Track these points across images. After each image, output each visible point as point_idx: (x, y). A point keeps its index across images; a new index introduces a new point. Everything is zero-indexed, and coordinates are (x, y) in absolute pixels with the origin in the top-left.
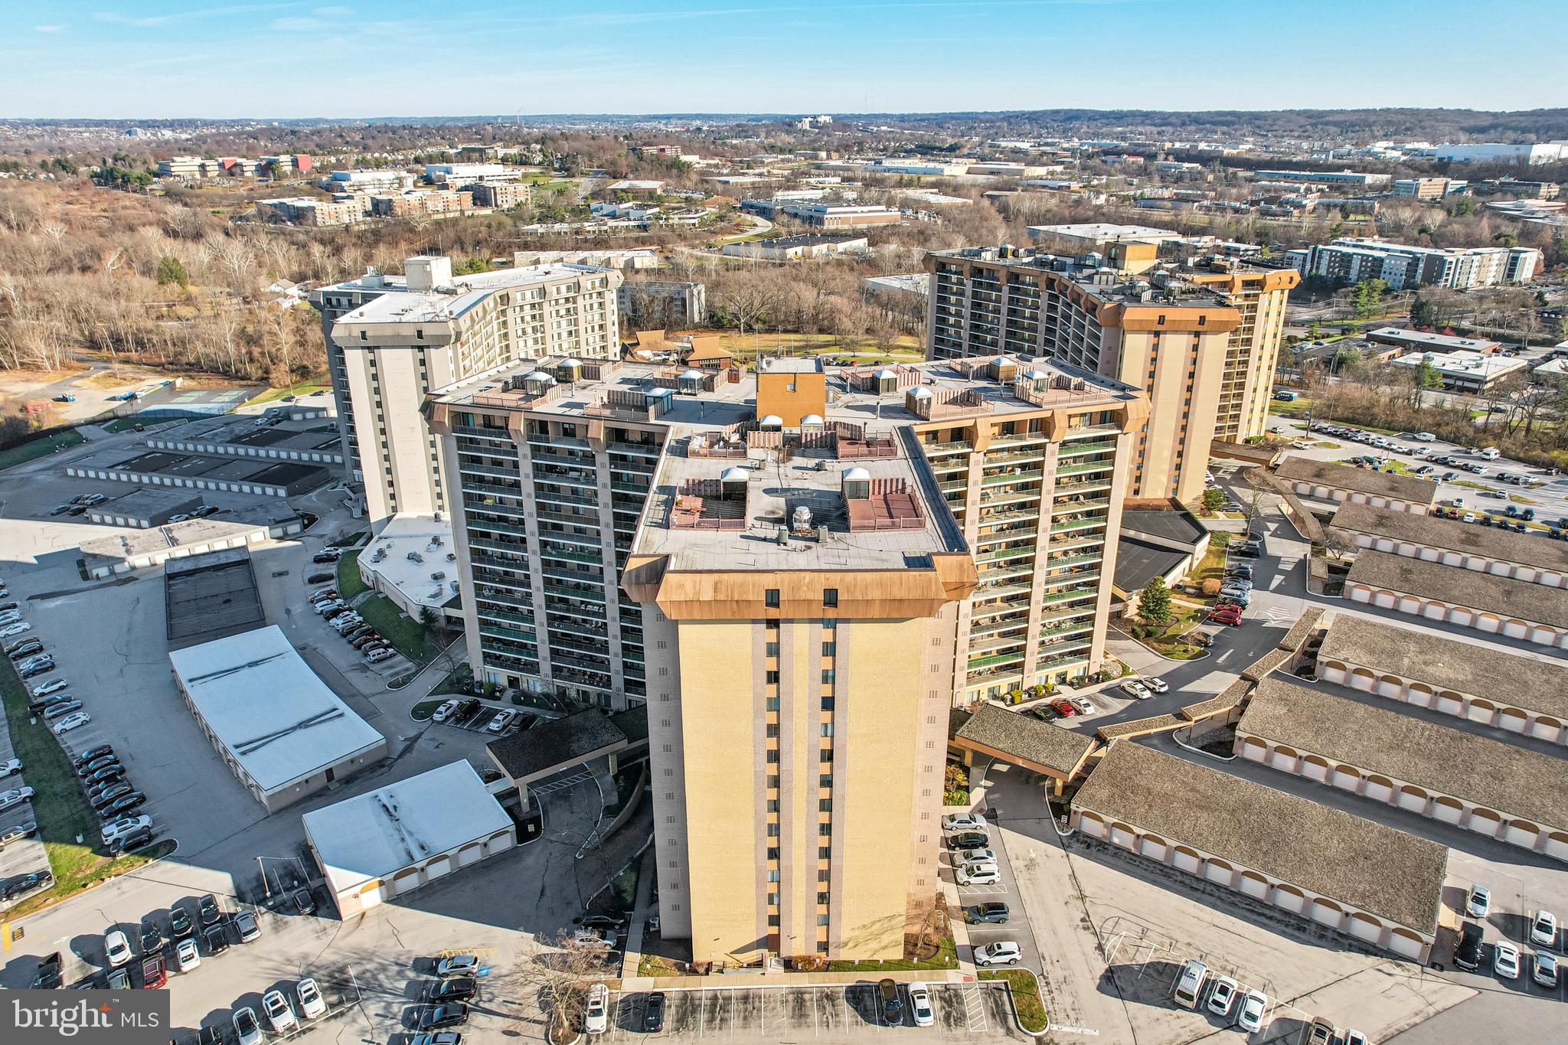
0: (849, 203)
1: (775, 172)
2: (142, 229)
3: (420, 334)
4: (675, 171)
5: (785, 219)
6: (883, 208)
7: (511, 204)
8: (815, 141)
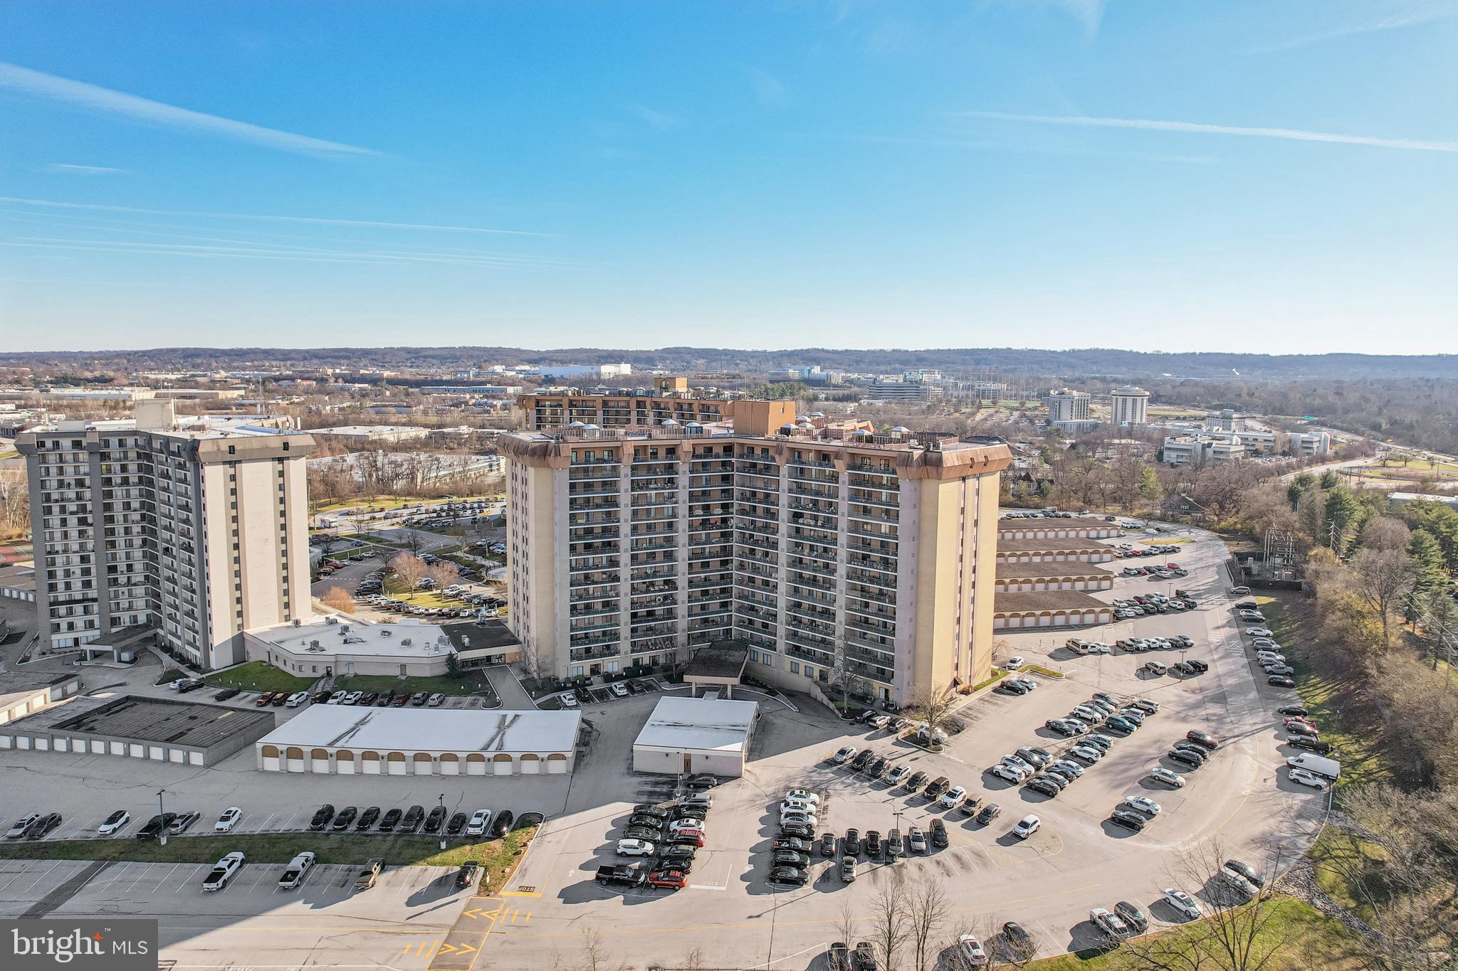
3: (286, 446)
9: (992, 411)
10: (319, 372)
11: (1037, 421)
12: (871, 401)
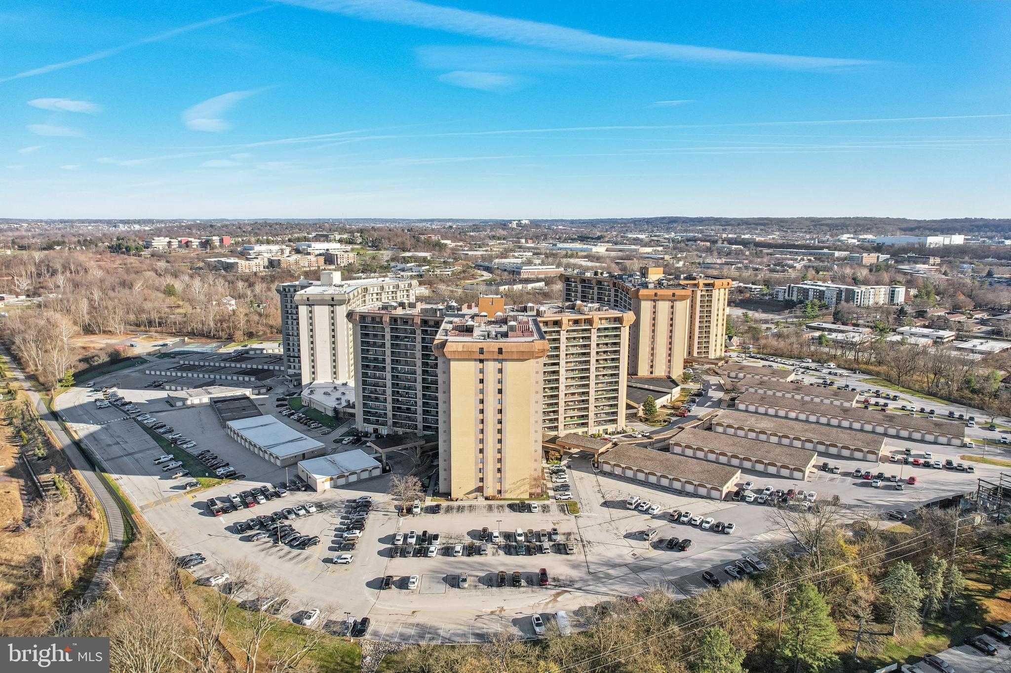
0: (535, 265)
1: (495, 249)
2: (144, 273)
3: (333, 299)
4: (437, 248)
5: (499, 272)
6: (554, 267)
7: (346, 263)
8: (518, 234)
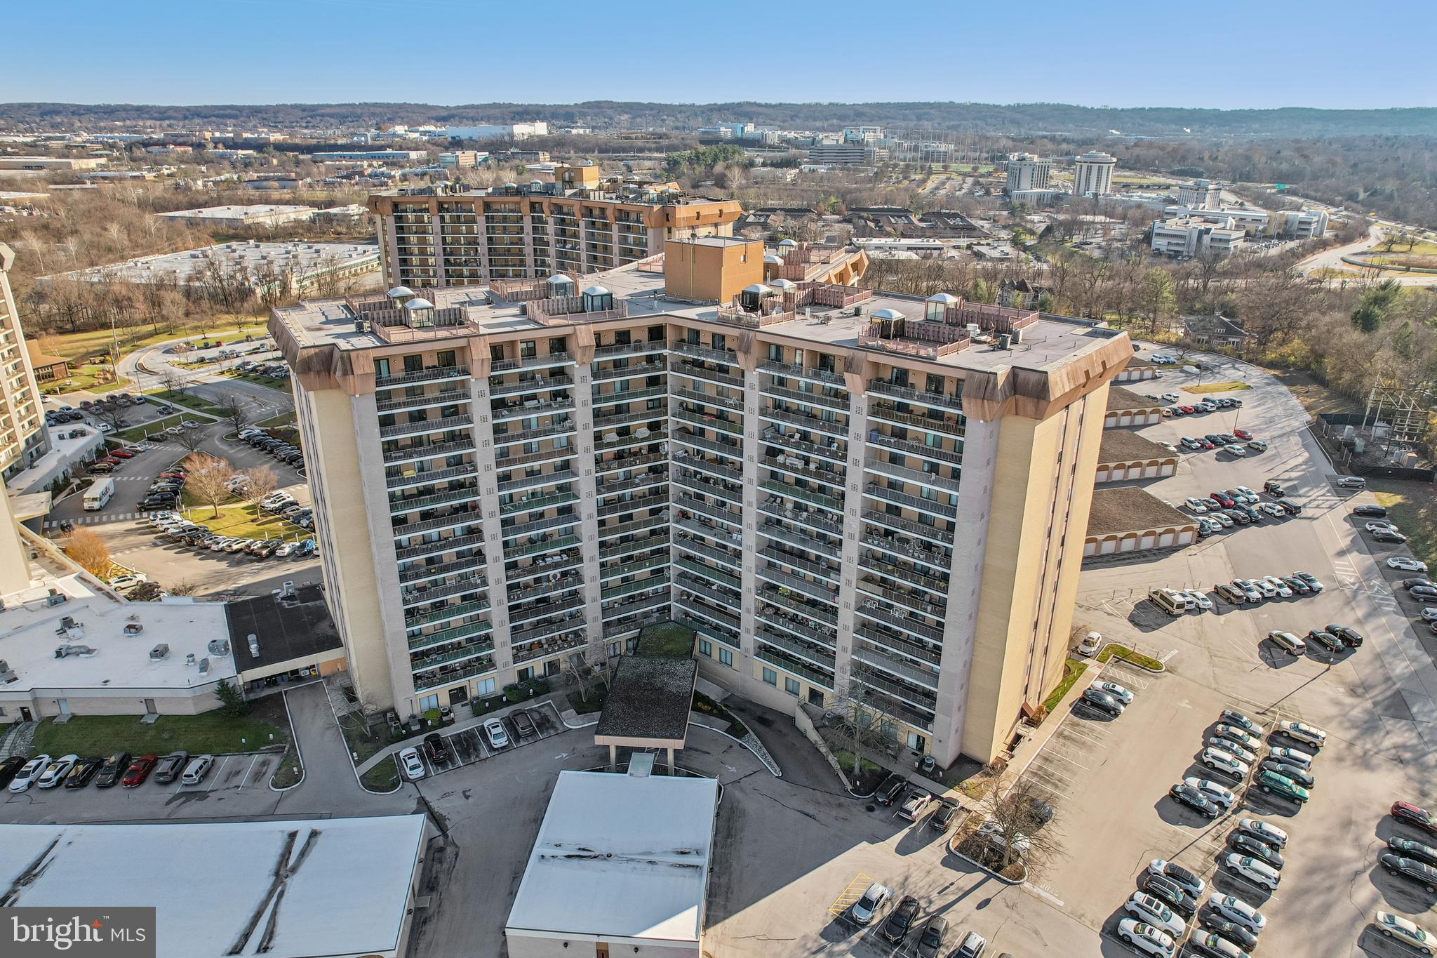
9: (943, 177)
10: (195, 136)
11: (992, 190)
12: (813, 167)
